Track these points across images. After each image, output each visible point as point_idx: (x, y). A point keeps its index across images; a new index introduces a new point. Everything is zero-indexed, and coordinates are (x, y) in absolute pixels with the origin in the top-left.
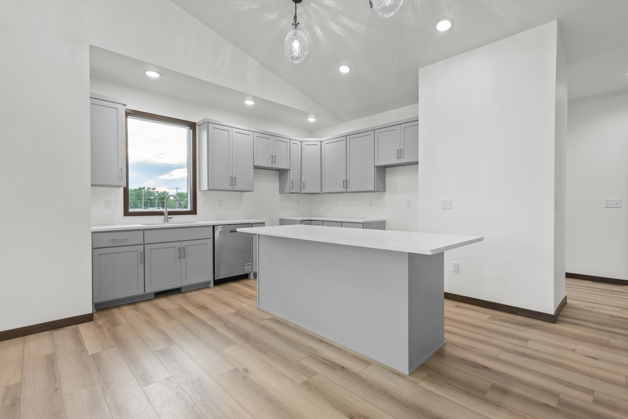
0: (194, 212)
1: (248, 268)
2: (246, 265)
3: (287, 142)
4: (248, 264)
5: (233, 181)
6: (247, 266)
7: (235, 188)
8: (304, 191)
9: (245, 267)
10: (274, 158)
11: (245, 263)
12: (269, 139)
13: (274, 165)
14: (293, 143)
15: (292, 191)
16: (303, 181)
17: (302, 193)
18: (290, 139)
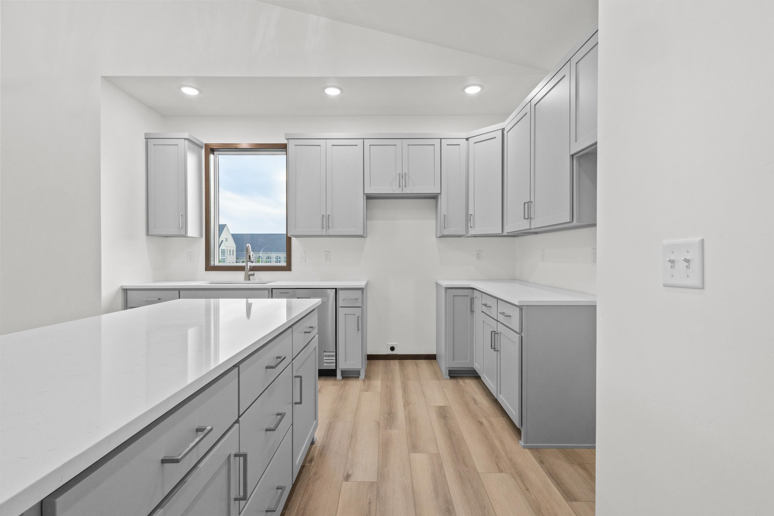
0: (288, 268)
1: (329, 361)
2: (326, 356)
3: (434, 145)
4: (329, 354)
5: (326, 221)
6: (328, 357)
7: (330, 232)
8: (472, 232)
9: (325, 358)
10: (403, 178)
11: (325, 352)
12: (394, 146)
13: (404, 189)
14: (447, 145)
15: (446, 233)
16: (471, 212)
17: (469, 235)
18: (441, 139)
